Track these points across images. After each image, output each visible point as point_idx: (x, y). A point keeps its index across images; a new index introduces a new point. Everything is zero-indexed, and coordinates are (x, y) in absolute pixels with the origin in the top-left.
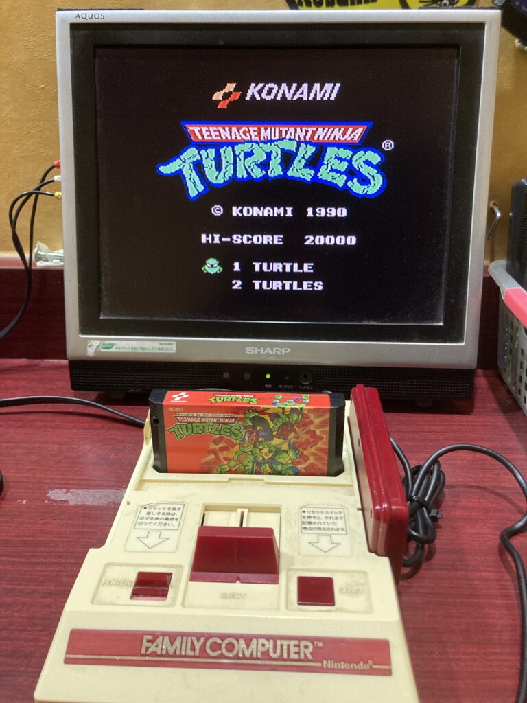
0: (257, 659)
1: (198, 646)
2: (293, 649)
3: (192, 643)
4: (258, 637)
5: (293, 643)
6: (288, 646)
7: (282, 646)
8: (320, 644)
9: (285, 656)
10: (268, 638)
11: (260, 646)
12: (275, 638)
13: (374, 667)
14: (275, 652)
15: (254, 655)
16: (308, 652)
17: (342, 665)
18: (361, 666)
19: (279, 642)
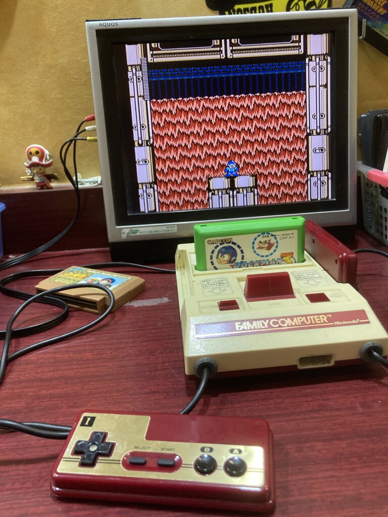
0: (299, 325)
1: (266, 324)
2: (316, 319)
3: (263, 323)
4: (297, 316)
5: (315, 317)
6: (314, 318)
7: (310, 319)
8: (330, 316)
9: (314, 322)
10: (302, 316)
11: (299, 320)
12: (306, 316)
13: (360, 321)
14: (307, 321)
15: (297, 324)
16: (325, 319)
17: (344, 323)
18: (354, 321)
19: (308, 317)
